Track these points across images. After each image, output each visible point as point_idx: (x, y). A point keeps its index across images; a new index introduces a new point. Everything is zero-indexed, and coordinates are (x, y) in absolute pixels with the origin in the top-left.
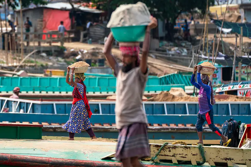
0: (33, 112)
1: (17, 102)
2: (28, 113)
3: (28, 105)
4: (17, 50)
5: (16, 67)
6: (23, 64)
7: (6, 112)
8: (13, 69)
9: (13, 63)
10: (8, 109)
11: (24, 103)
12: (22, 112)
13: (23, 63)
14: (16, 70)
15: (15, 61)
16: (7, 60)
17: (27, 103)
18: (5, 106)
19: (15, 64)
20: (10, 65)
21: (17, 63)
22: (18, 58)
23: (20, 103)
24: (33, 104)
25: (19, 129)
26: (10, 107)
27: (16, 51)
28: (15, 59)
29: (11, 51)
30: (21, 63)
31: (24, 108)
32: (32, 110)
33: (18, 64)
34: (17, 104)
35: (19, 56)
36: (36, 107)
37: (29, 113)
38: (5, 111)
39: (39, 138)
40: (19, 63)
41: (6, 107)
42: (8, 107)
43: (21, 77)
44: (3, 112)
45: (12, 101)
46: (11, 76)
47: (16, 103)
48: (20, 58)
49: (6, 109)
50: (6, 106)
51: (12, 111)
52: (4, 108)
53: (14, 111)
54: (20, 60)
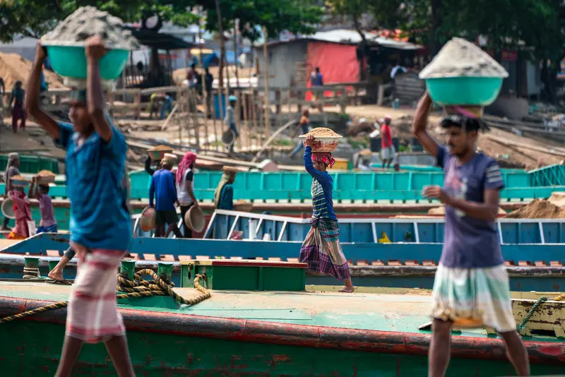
0: (289, 239)
1: (258, 220)
2: (279, 241)
3: (279, 225)
4: (258, 119)
5: (255, 153)
6: (270, 148)
7: (237, 239)
8: (249, 156)
9: (250, 145)
10: (242, 232)
11: (272, 221)
12: (267, 238)
13: (269, 145)
14: (255, 159)
15: (254, 141)
17: (277, 222)
18: (235, 228)
19: (254, 148)
20: (244, 149)
21: (257, 145)
22: (259, 136)
23: (264, 221)
24: (289, 224)
25: (261, 270)
26: (246, 230)
27: (255, 122)
28: (255, 137)
29: (246, 122)
30: (266, 146)
31: (270, 231)
32: (285, 235)
33: (259, 148)
34: (257, 224)
35: (262, 133)
36: (294, 229)
37: (281, 240)
38: (236, 237)
39: (300, 288)
40: (262, 145)
41: (237, 231)
42: (240, 229)
43: (266, 173)
44: (232, 240)
45: (248, 218)
46: (246, 169)
47: (255, 221)
48: (264, 136)
49: (238, 233)
50: (237, 228)
51: (248, 238)
52: (233, 232)
53: (252, 237)
54: (263, 139)
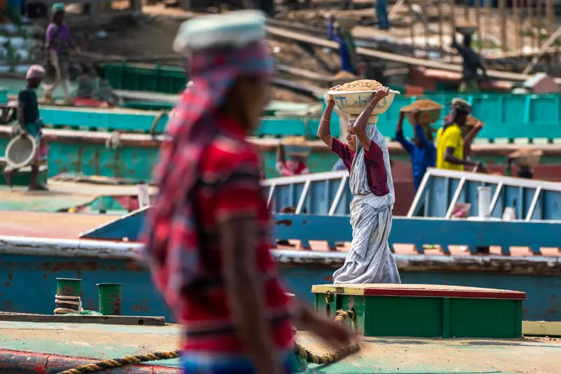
0: (544, 217)
1: (495, 185)
2: (528, 220)
3: (529, 193)
4: (534, 5)
5: (530, 58)
6: (552, 50)
7: (461, 216)
8: (520, 65)
9: (522, 45)
10: (468, 206)
11: (517, 188)
12: (509, 216)
13: (552, 45)
14: (529, 68)
15: (527, 39)
16: (504, 36)
17: (525, 190)
18: (459, 198)
19: (527, 50)
20: (514, 53)
21: (533, 46)
22: (535, 31)
23: (505, 187)
24: (544, 193)
26: (475, 201)
27: (530, 10)
28: (530, 34)
29: (516, 10)
30: (547, 47)
31: (515, 203)
32: (539, 212)
33: (536, 50)
35: (539, 26)
36: (552, 201)
37: (531, 218)
38: (459, 214)
40: (540, 46)
41: (462, 202)
42: (467, 200)
43: (534, 97)
44: (454, 219)
45: (479, 183)
46: (508, 85)
47: (489, 188)
48: (544, 32)
49: (463, 207)
50: (463, 198)
51: (477, 215)
52: (456, 205)
53: (484, 212)
54: (543, 38)
